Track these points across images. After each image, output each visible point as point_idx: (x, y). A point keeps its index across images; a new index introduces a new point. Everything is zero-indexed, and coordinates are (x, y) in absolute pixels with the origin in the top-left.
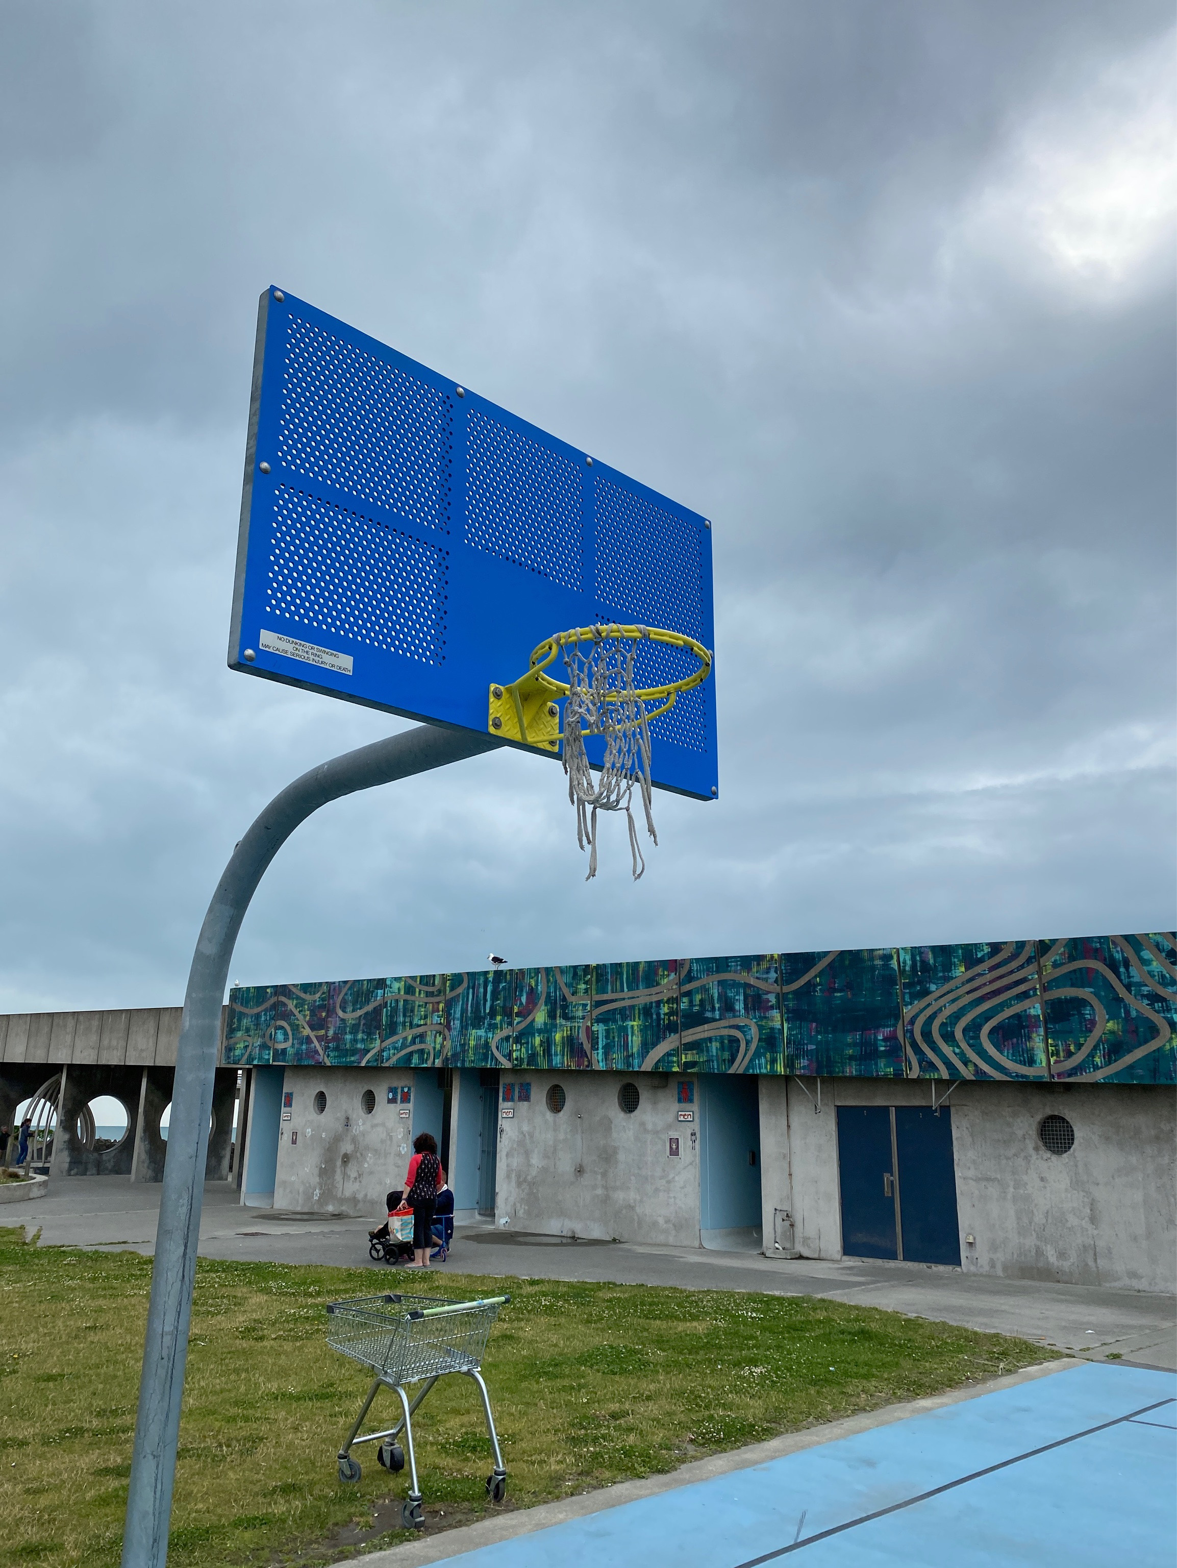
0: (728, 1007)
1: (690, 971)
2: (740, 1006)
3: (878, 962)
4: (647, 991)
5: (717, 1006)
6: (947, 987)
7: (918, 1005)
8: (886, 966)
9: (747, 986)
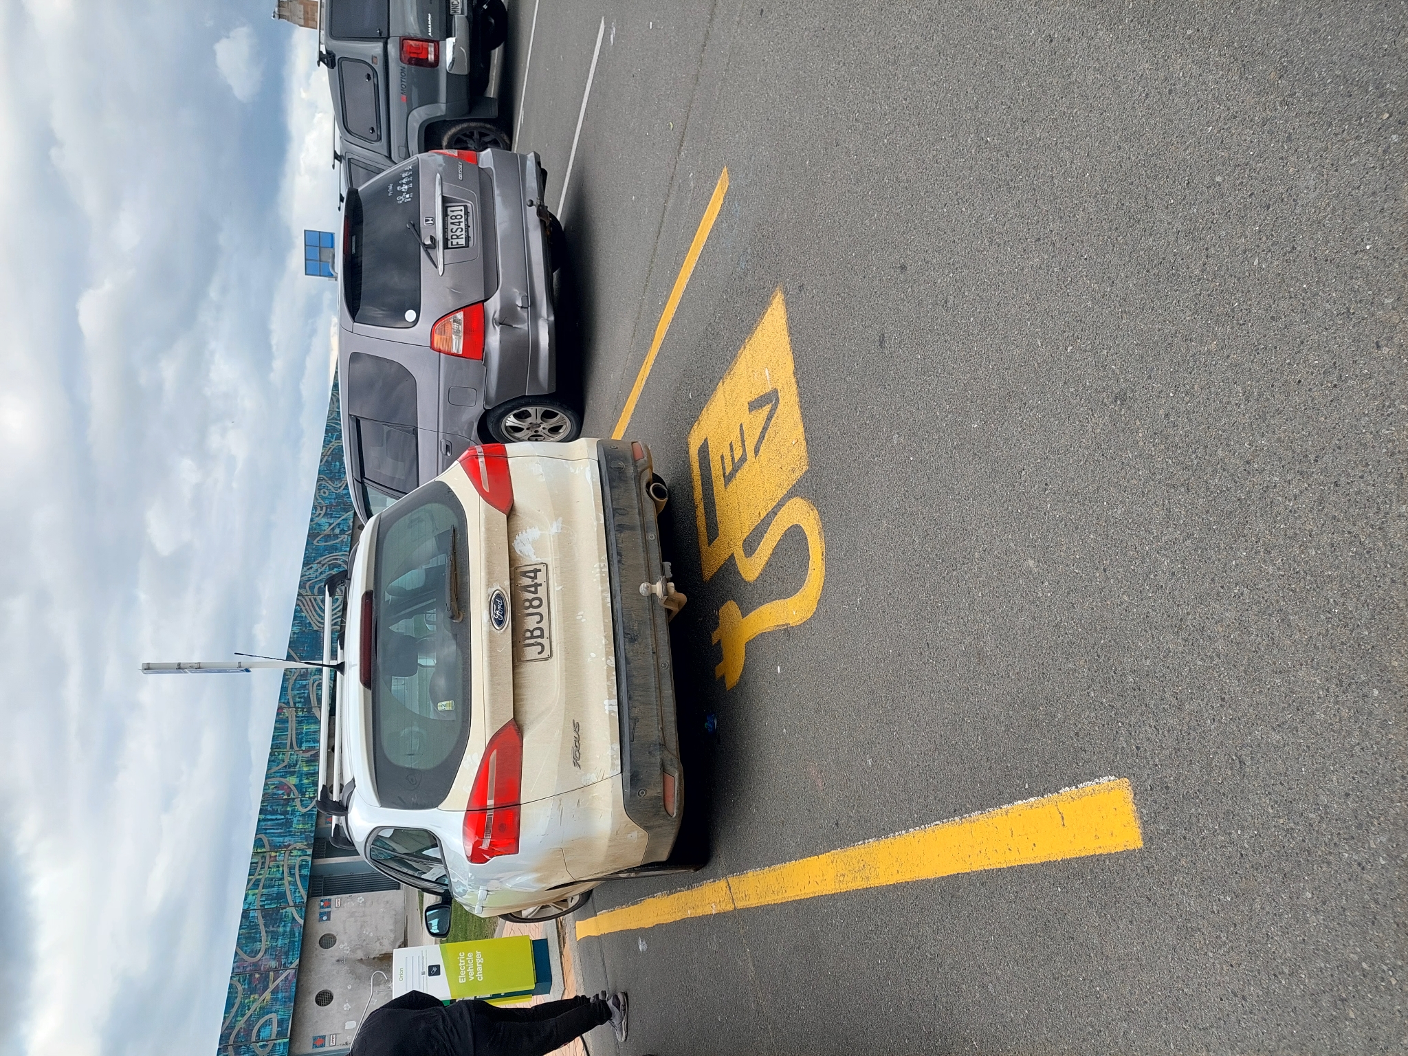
0: (304, 687)
1: (284, 703)
2: (304, 682)
3: (295, 636)
4: (290, 722)
5: (303, 691)
6: (309, 618)
7: (313, 625)
8: (297, 634)
9: (296, 680)
